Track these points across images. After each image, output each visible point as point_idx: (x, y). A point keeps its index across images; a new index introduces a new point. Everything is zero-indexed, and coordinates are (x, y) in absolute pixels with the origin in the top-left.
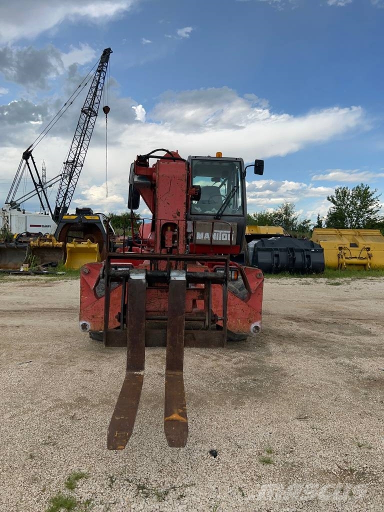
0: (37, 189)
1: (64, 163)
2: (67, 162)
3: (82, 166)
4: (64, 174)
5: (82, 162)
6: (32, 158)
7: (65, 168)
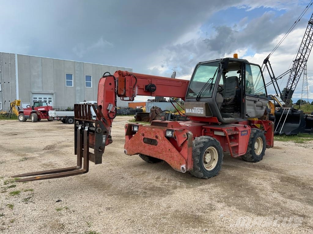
0: (272, 81)
1: (293, 61)
2: (296, 60)
3: (307, 61)
4: (293, 68)
5: (307, 59)
6: (269, 62)
7: (294, 64)
